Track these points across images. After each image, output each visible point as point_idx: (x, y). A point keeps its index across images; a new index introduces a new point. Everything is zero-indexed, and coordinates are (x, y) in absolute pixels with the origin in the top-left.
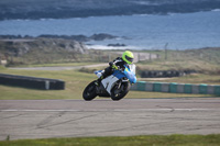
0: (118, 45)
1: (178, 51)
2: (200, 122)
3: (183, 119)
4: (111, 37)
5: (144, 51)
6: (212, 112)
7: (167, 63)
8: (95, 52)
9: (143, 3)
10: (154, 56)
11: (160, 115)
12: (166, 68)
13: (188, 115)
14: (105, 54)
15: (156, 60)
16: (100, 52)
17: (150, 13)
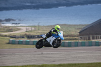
0: (16, 24)
1: (44, 26)
2: (55, 59)
3: (47, 57)
4: (13, 20)
5: (28, 26)
6: (60, 54)
7: (39, 32)
8: (6, 27)
9: (28, 4)
10: (33, 29)
11: (36, 55)
12: (38, 34)
13: (49, 56)
14: (11, 28)
15: (34, 30)
16: (9, 27)
17: (31, 9)
